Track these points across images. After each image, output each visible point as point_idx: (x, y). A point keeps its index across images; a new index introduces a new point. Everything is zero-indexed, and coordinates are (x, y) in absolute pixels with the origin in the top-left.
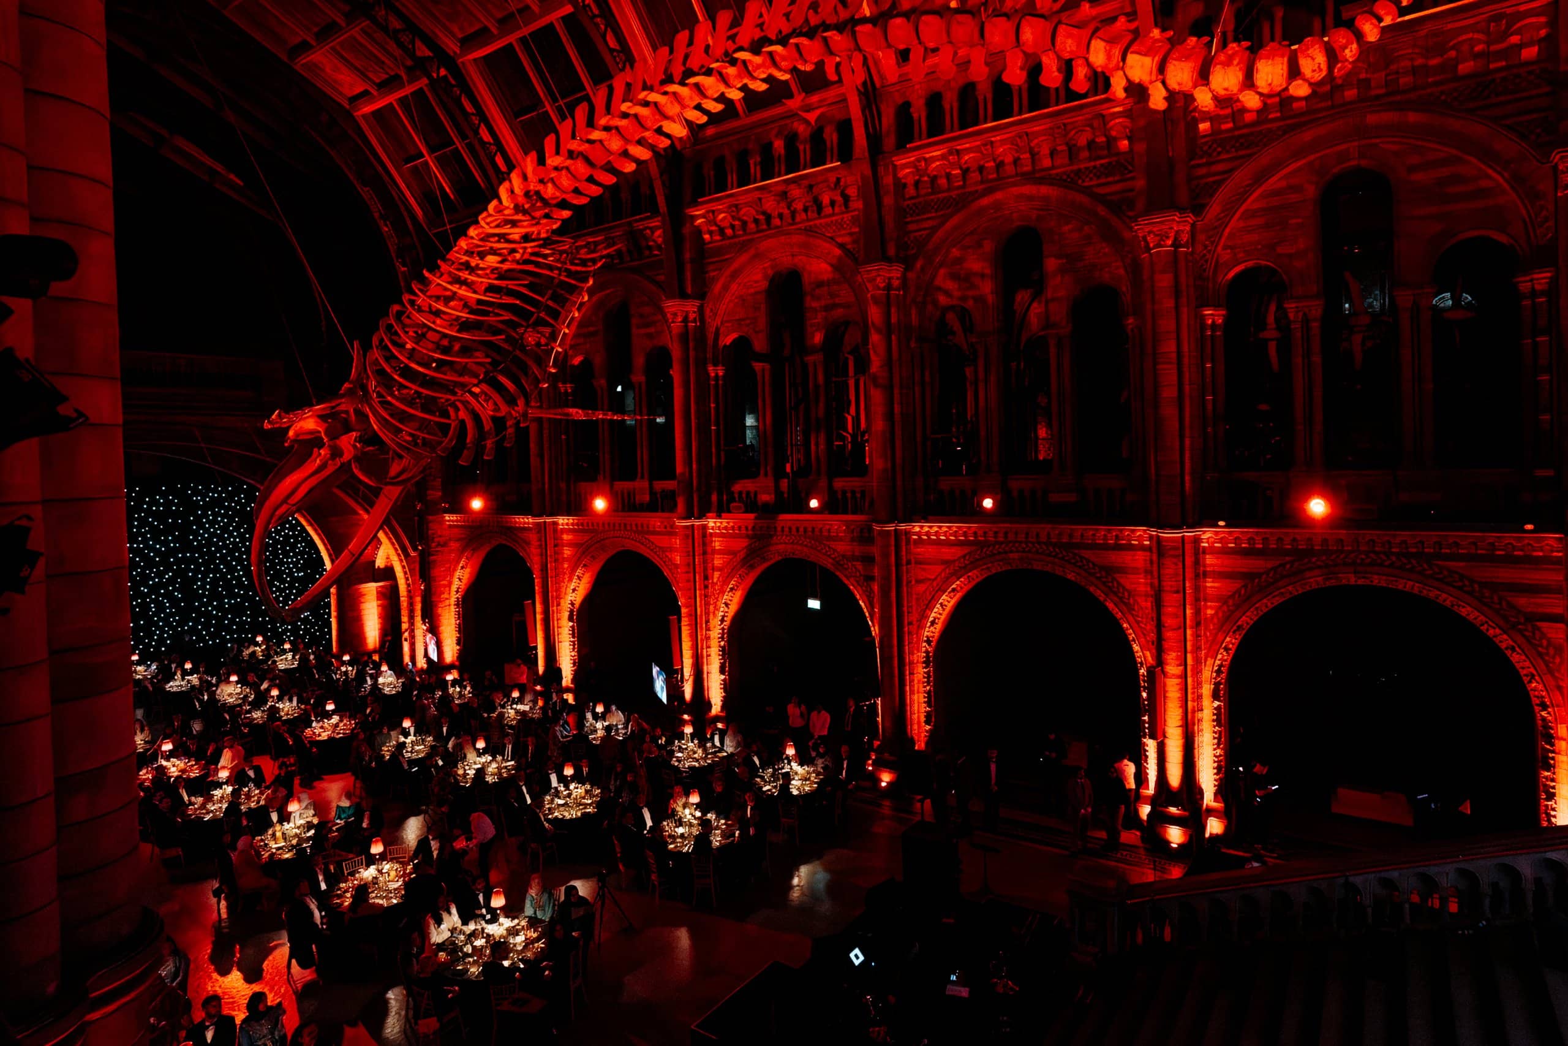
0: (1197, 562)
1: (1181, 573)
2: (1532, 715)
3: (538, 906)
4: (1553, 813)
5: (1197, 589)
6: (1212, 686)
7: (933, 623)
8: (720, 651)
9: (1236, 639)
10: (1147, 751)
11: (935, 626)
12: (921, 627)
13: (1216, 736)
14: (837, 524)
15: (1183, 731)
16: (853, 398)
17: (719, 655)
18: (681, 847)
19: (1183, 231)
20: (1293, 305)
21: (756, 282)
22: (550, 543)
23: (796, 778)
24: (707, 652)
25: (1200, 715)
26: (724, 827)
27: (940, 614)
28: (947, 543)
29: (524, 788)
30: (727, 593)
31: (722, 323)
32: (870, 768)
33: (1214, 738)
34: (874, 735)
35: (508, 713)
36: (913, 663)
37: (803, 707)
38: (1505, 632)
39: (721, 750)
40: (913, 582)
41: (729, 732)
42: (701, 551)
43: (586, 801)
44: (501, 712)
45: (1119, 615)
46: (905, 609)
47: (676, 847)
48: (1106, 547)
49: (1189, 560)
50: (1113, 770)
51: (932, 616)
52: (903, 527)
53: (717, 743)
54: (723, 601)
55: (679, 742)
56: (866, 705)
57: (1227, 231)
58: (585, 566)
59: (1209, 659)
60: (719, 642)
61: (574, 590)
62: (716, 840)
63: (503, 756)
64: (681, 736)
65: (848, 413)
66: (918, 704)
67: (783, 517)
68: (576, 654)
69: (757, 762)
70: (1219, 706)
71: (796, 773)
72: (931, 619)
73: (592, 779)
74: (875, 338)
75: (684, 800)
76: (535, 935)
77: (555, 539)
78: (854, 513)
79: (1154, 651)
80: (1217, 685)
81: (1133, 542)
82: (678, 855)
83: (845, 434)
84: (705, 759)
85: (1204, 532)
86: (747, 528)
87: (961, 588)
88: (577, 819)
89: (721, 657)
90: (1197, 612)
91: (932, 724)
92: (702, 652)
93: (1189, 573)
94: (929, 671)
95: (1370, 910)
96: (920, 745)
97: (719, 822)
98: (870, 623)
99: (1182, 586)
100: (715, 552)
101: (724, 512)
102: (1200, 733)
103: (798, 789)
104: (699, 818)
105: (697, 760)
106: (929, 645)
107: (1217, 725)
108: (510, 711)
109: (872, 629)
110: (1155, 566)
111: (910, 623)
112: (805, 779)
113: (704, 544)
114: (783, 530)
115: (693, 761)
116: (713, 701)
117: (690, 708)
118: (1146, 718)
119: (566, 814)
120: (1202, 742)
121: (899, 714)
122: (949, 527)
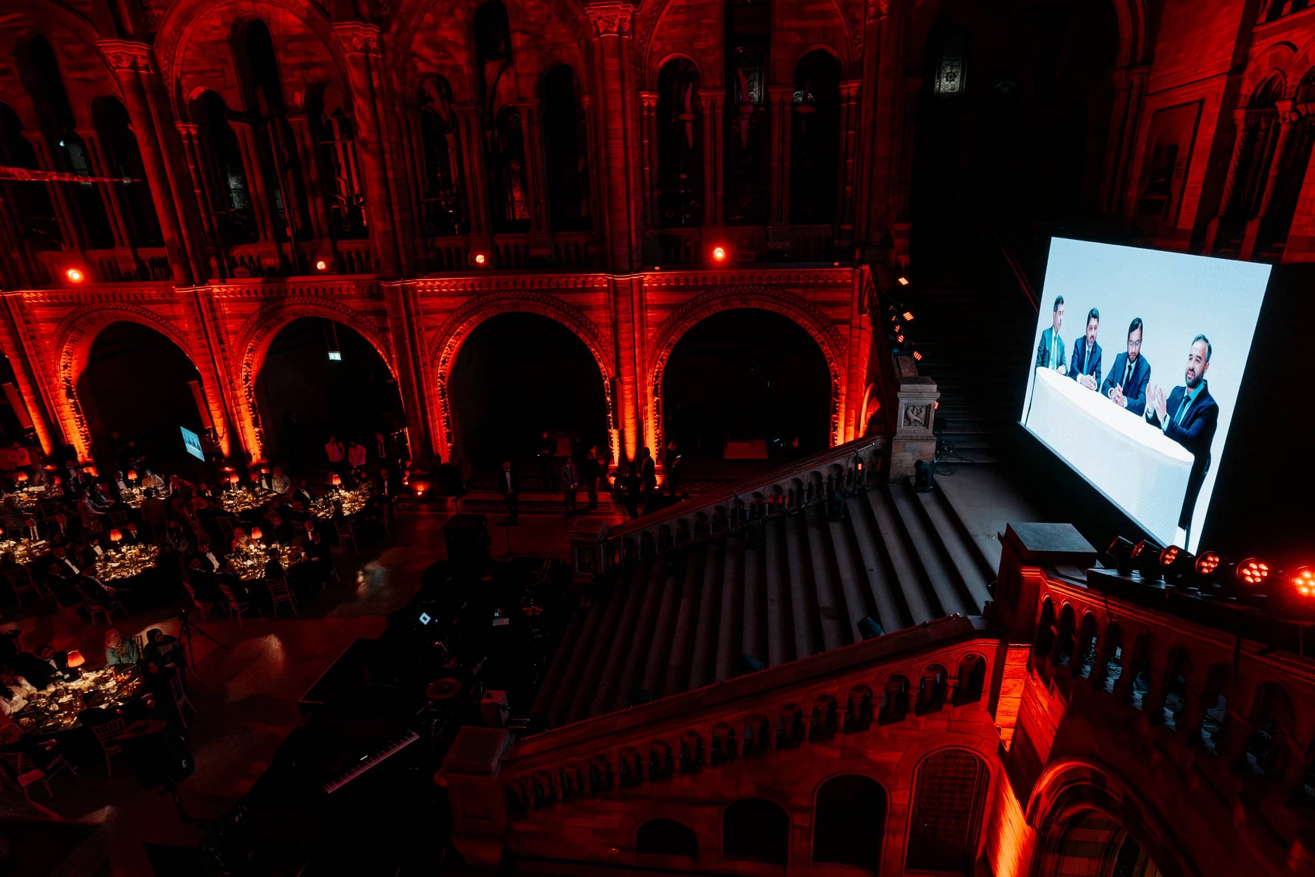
0: (641, 299)
1: (631, 308)
2: (829, 381)
3: (118, 654)
4: (836, 438)
5: (642, 318)
6: (653, 387)
7: (444, 362)
8: (249, 407)
9: (667, 352)
10: (612, 438)
11: (446, 364)
12: (434, 367)
13: (656, 421)
14: (346, 284)
15: (635, 421)
16: (341, 160)
17: (250, 411)
18: (254, 575)
19: (625, 19)
20: (705, 94)
21: (216, 28)
22: (18, 320)
23: (346, 502)
24: (236, 409)
25: (646, 408)
26: (289, 552)
27: (449, 354)
28: (449, 295)
29: (67, 561)
30: (246, 355)
31: (182, 73)
32: (407, 483)
33: (655, 422)
34: (406, 457)
35: (19, 497)
36: (431, 396)
37: (341, 445)
38: (820, 333)
39: (270, 491)
40: (423, 330)
41: (275, 475)
42: (211, 318)
43: (143, 559)
44: (10, 498)
45: (588, 342)
46: (419, 353)
47: (248, 577)
48: (575, 291)
49: (636, 297)
50: (590, 454)
51: (442, 356)
52: (409, 283)
53: (266, 487)
54: (244, 362)
55: (227, 492)
56: (396, 435)
57: (659, 23)
58: (72, 341)
59: (650, 368)
60: (248, 399)
61: (65, 367)
62: (285, 564)
63: (29, 537)
64: (228, 486)
65: (340, 177)
66: (440, 428)
67: (291, 279)
68: (86, 429)
69: (308, 496)
70: (658, 400)
71: (345, 498)
72: (442, 359)
73: (145, 538)
74: (360, 102)
75: (246, 538)
76: (127, 677)
77: (23, 315)
78: (361, 272)
79: (614, 367)
80: (656, 386)
81: (596, 286)
82: (252, 583)
83: (339, 197)
84: (257, 501)
85: (645, 275)
86: (256, 292)
87: (465, 331)
88: (138, 575)
89: (251, 413)
90: (642, 335)
91: (453, 441)
92: (232, 411)
93: (636, 308)
94: (445, 401)
95: (748, 513)
96: (445, 459)
97: (284, 549)
98: (390, 368)
99: (631, 316)
100: (224, 316)
101: (227, 278)
102: (647, 421)
103: (349, 510)
104: (264, 550)
105: (249, 504)
106: (443, 380)
107: (657, 414)
108: (20, 495)
109: (392, 372)
110: (612, 304)
111: (425, 364)
112: (352, 501)
113: (213, 310)
114: (294, 291)
115: (246, 505)
116: (252, 452)
117: (229, 461)
118: (610, 415)
119: (125, 574)
120: (648, 426)
121: (425, 439)
122: (450, 281)
